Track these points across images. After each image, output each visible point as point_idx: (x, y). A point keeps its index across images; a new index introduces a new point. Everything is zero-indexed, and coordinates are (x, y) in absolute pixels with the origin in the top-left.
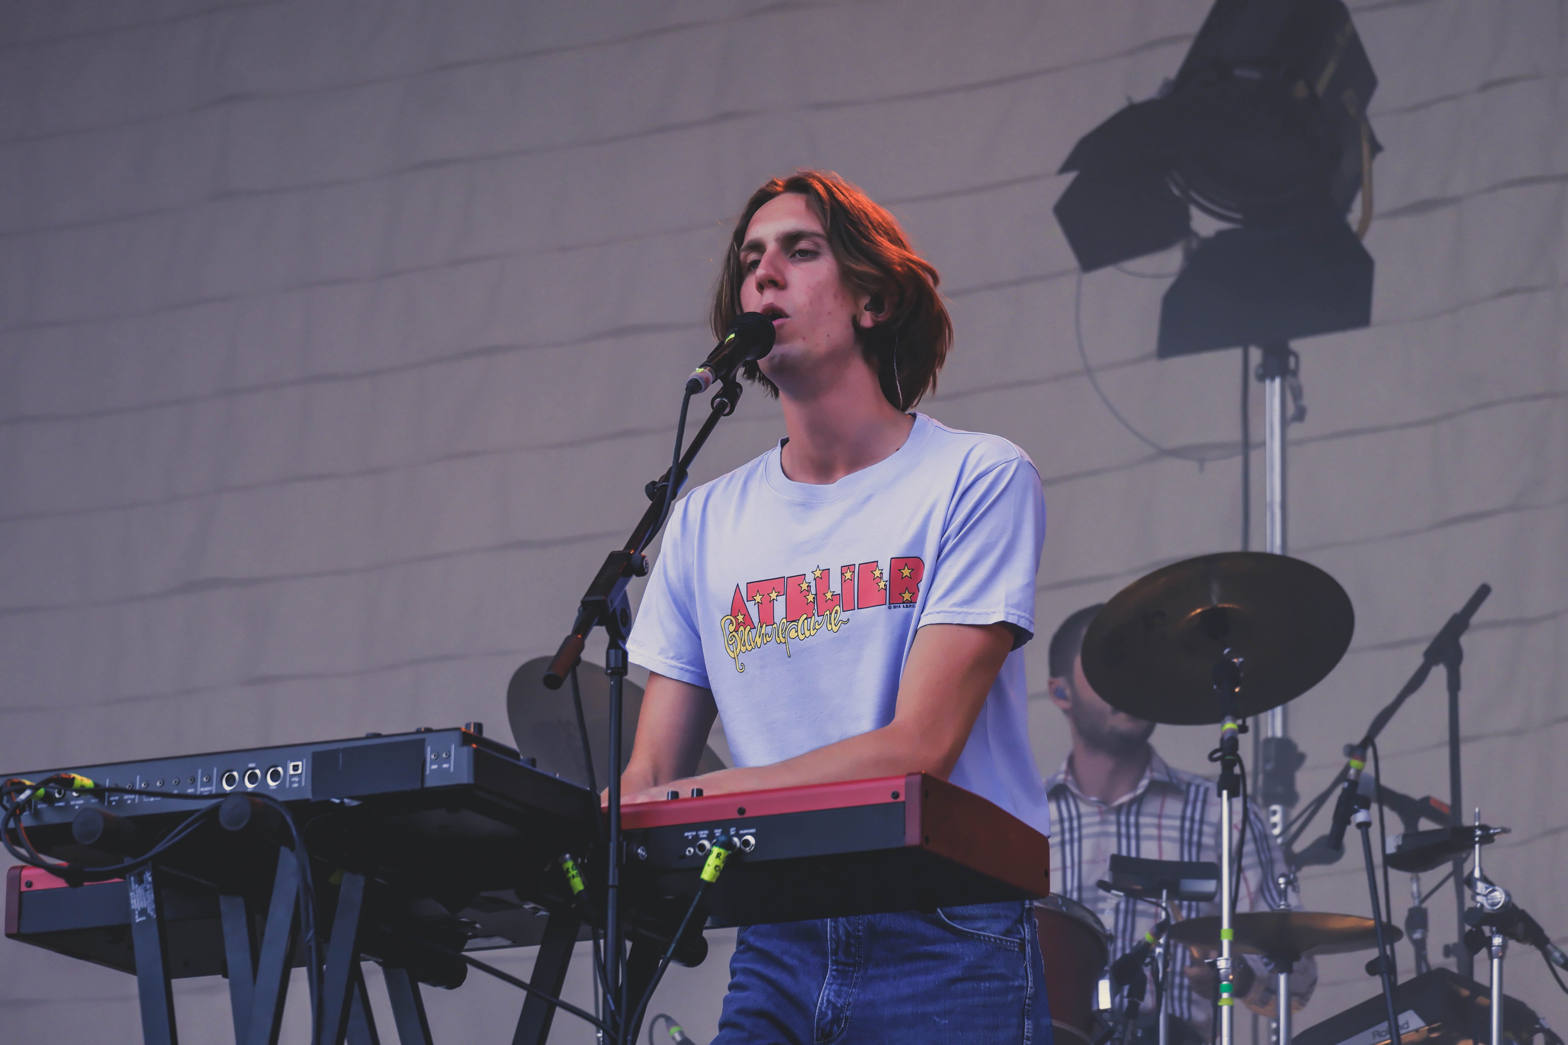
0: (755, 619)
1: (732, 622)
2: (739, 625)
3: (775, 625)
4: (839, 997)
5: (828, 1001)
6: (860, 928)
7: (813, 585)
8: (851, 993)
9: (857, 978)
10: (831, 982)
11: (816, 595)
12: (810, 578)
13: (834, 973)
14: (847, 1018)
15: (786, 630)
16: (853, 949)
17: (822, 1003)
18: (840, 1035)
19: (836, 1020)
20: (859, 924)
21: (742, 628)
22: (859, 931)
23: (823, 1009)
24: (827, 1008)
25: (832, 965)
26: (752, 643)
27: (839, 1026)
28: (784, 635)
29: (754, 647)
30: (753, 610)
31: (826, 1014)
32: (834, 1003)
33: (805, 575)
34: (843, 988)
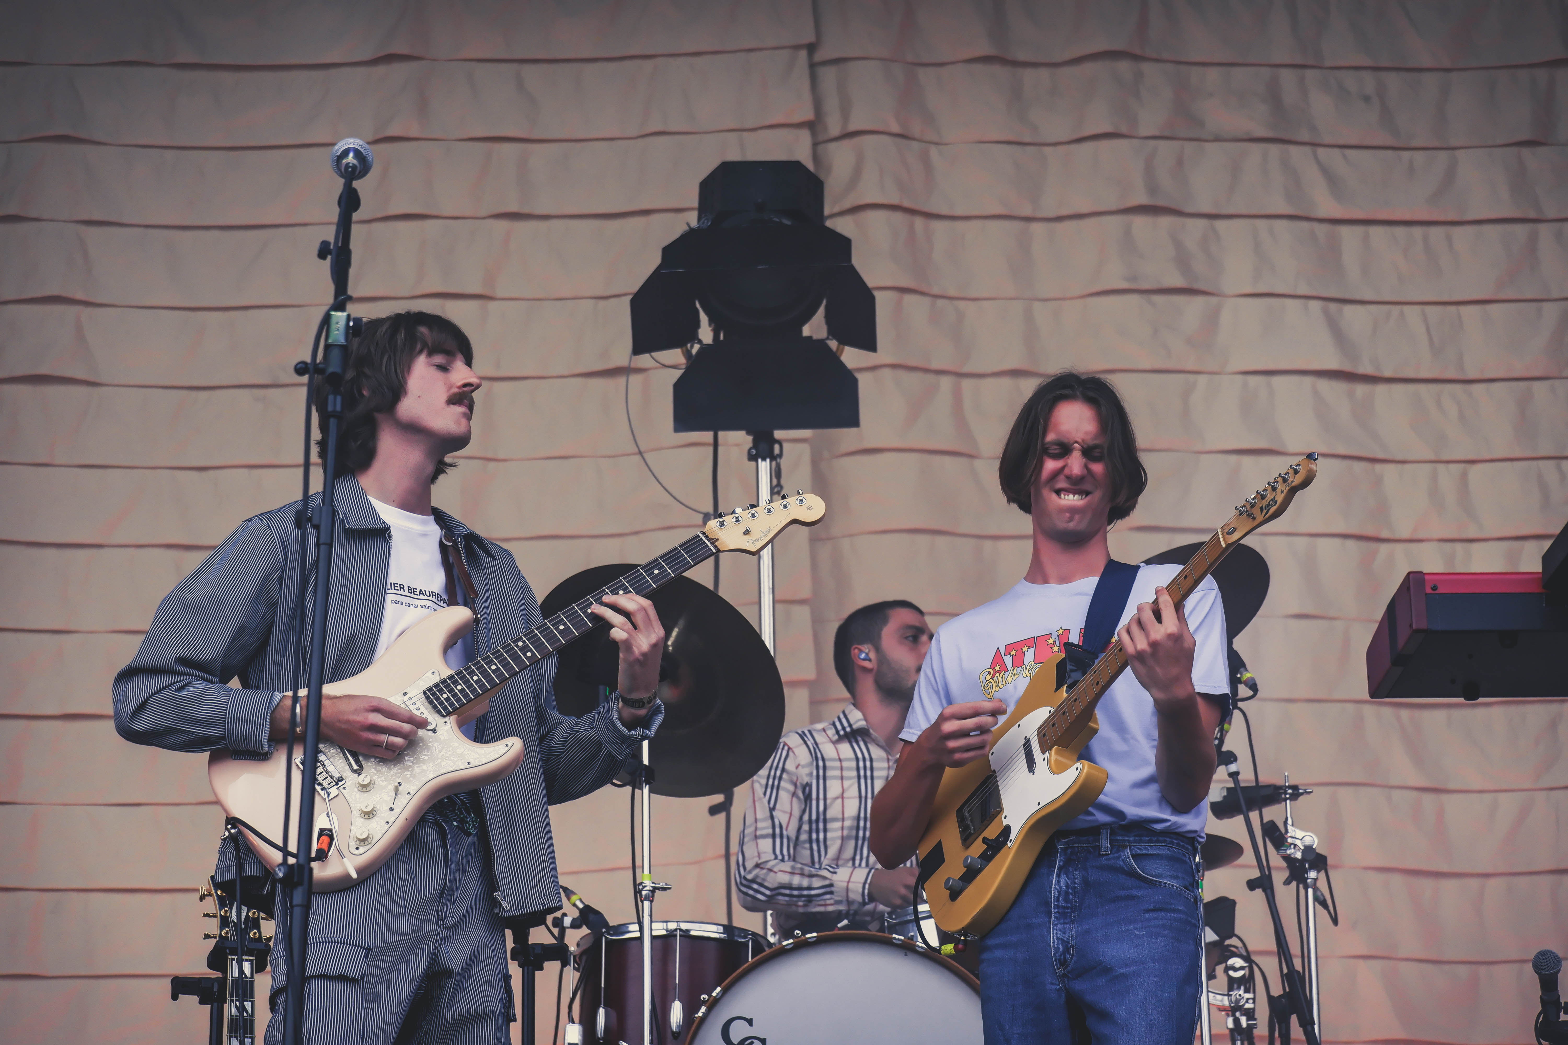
0: (1009, 665)
1: (989, 673)
2: (995, 673)
3: (1024, 666)
4: (1064, 933)
5: (1058, 939)
6: (1076, 881)
7: (1057, 640)
8: (1072, 928)
9: (1074, 916)
10: (1056, 923)
11: (1060, 646)
12: (1055, 635)
13: (1056, 915)
14: (1073, 946)
15: (1032, 668)
16: (1071, 896)
17: (1054, 942)
18: (1071, 959)
19: (1067, 950)
20: (1076, 879)
21: (998, 674)
22: (1076, 883)
23: (1056, 946)
24: (1058, 944)
25: (1054, 909)
26: (1004, 682)
27: (1069, 953)
28: (1030, 672)
29: (1005, 685)
30: (1008, 660)
31: (1059, 948)
32: (1062, 939)
33: (1051, 634)
34: (1065, 926)
